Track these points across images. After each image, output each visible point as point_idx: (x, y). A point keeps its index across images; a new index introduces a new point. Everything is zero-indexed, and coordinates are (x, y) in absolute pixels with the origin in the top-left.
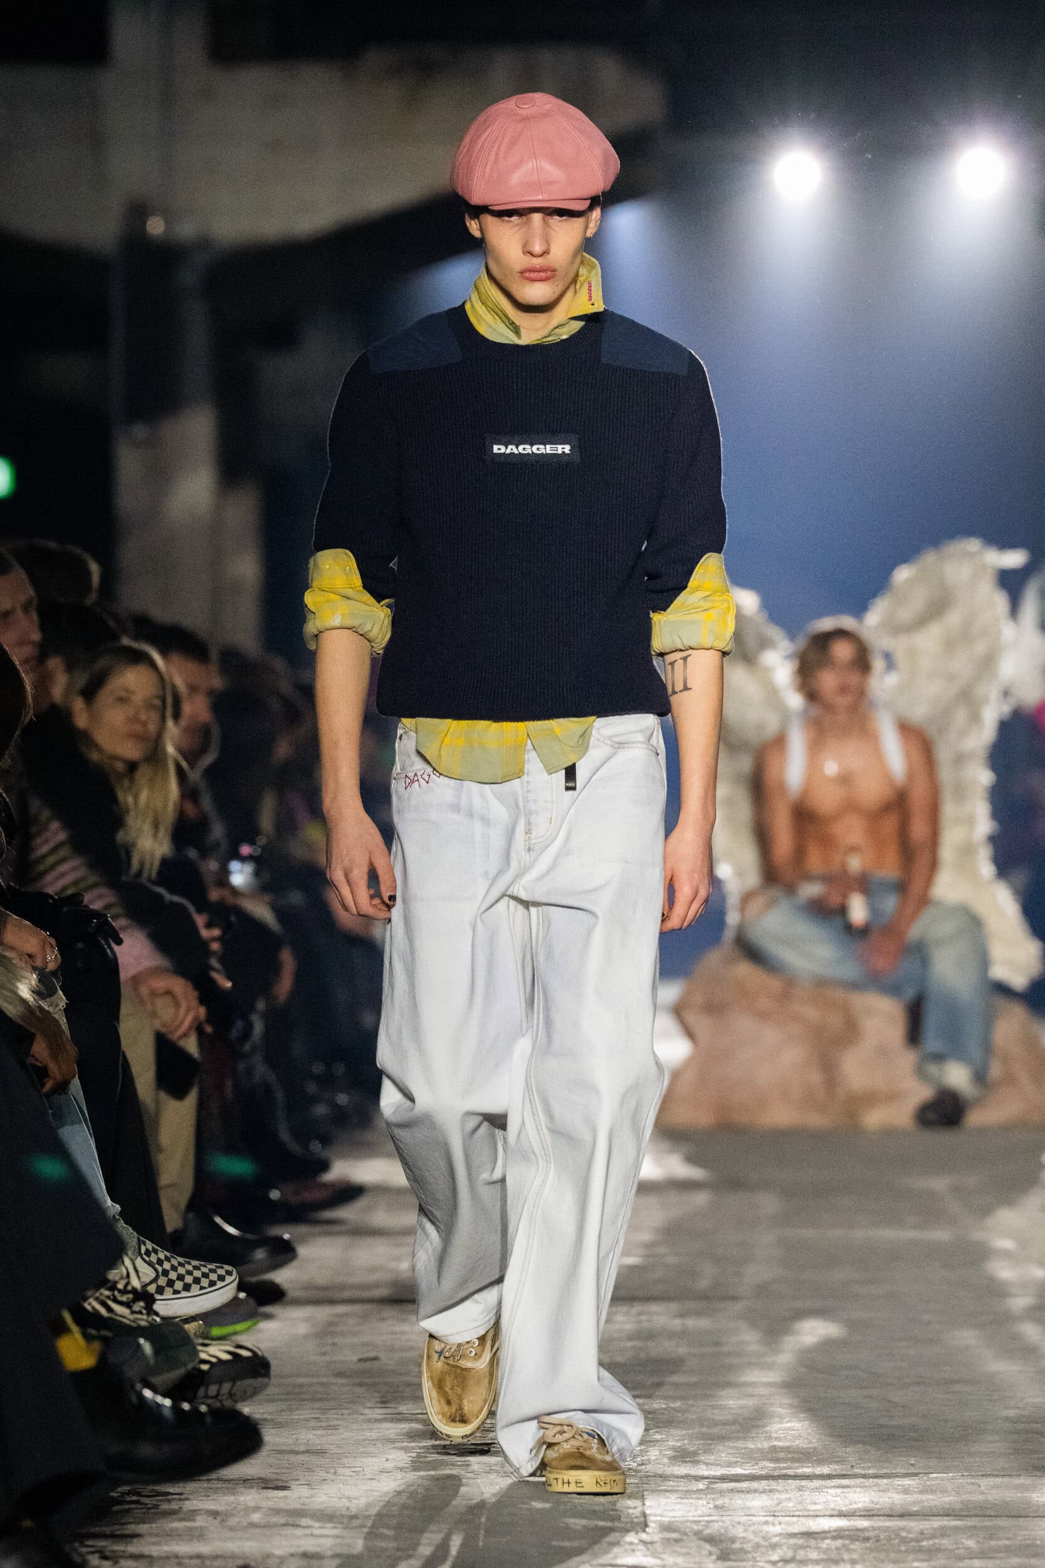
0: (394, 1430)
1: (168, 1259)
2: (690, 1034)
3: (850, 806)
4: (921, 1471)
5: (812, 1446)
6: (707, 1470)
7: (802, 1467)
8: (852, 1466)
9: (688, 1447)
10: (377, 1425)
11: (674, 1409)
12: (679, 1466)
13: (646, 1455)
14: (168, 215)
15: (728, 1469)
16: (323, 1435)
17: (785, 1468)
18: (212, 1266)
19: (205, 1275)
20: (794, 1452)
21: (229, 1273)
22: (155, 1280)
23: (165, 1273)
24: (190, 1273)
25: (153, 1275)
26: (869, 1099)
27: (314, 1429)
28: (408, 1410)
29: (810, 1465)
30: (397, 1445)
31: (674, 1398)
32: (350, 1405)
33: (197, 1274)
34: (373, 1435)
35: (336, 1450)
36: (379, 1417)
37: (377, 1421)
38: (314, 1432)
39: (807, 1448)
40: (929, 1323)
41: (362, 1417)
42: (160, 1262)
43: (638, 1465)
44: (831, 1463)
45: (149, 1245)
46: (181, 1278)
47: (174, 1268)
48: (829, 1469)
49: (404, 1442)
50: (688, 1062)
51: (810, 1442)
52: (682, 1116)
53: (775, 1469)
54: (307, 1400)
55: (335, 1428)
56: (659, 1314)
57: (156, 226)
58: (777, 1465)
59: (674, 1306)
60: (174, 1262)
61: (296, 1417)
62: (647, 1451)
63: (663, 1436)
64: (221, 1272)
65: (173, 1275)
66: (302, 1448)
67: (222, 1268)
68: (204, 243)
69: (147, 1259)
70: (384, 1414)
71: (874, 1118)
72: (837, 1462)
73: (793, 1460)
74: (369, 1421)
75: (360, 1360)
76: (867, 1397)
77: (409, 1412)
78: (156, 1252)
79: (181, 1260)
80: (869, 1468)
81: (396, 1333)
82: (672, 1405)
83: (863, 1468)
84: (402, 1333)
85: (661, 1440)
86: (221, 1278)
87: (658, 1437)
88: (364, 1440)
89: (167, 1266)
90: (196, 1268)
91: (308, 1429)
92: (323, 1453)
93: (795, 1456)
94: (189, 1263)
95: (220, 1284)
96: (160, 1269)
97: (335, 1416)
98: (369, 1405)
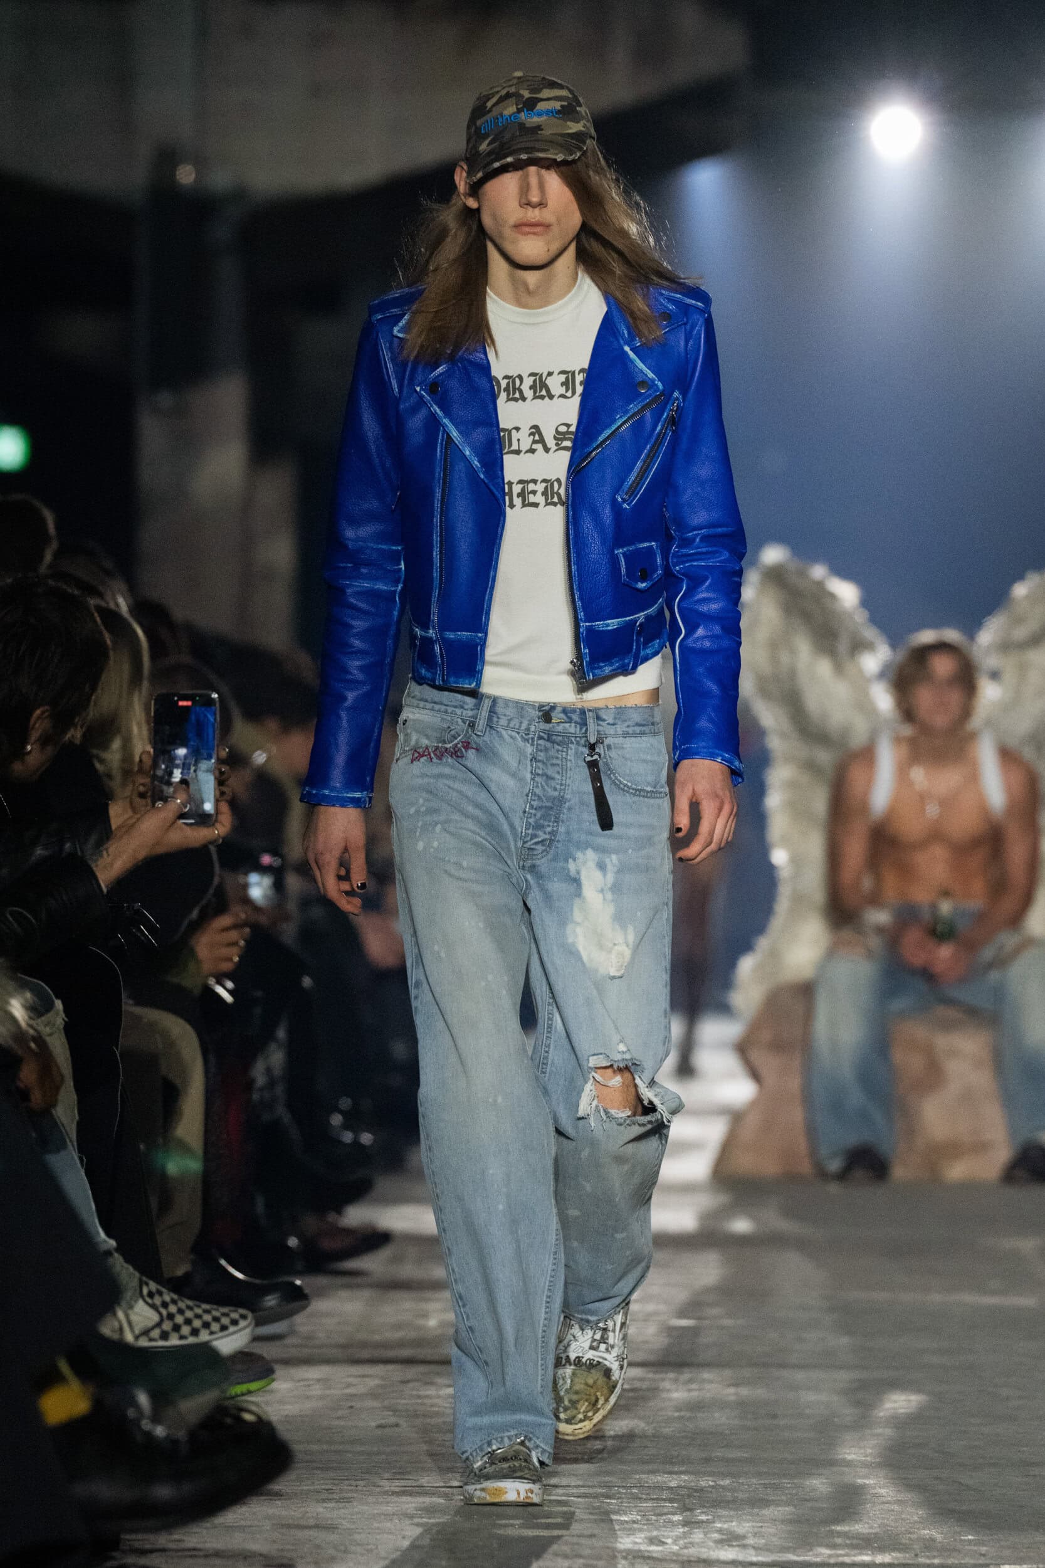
0: (413, 1505)
1: (174, 1302)
2: (755, 1075)
3: (935, 835)
4: (991, 1562)
5: (874, 1531)
6: (756, 1556)
7: (861, 1554)
8: (916, 1555)
9: (736, 1529)
10: (394, 1498)
11: (723, 1487)
12: (726, 1550)
13: (690, 1538)
14: (200, 163)
15: (779, 1554)
16: (333, 1509)
17: (841, 1555)
18: (225, 1310)
19: (216, 1319)
20: (853, 1538)
21: (244, 1317)
22: (158, 1325)
23: (171, 1317)
24: (198, 1316)
25: (155, 1318)
26: (953, 1149)
27: (324, 1501)
28: (428, 1483)
29: (870, 1552)
30: (416, 1520)
31: (723, 1475)
32: (367, 1476)
33: (207, 1318)
34: (389, 1509)
35: (348, 1526)
36: (397, 1489)
37: (394, 1493)
38: (325, 1505)
39: (869, 1534)
40: (1008, 1398)
41: (378, 1489)
42: (165, 1305)
43: (681, 1548)
44: (894, 1550)
45: (153, 1286)
46: (188, 1322)
47: (181, 1311)
48: (890, 1557)
49: (423, 1518)
50: (754, 1104)
51: (872, 1527)
52: (745, 1163)
53: (830, 1556)
54: (318, 1468)
55: (349, 1500)
56: (711, 1382)
57: (186, 175)
58: (833, 1552)
59: (727, 1373)
60: (182, 1305)
61: (305, 1488)
62: (691, 1534)
63: (710, 1517)
64: (235, 1316)
65: (179, 1319)
66: (312, 1522)
67: (236, 1311)
68: (239, 194)
69: (150, 1301)
70: (402, 1486)
71: (957, 1171)
72: (899, 1550)
73: (853, 1547)
74: (386, 1493)
75: (380, 1426)
76: (936, 1478)
77: (431, 1485)
78: (160, 1293)
79: (190, 1303)
80: (934, 1557)
81: (419, 1397)
82: (722, 1483)
83: (928, 1557)
84: (427, 1397)
85: (707, 1522)
86: (235, 1322)
87: (704, 1517)
88: (379, 1515)
89: (173, 1309)
90: (207, 1311)
91: (318, 1501)
92: (334, 1528)
93: (855, 1542)
94: (199, 1306)
95: (232, 1329)
96: (164, 1312)
97: (350, 1488)
98: (387, 1476)
